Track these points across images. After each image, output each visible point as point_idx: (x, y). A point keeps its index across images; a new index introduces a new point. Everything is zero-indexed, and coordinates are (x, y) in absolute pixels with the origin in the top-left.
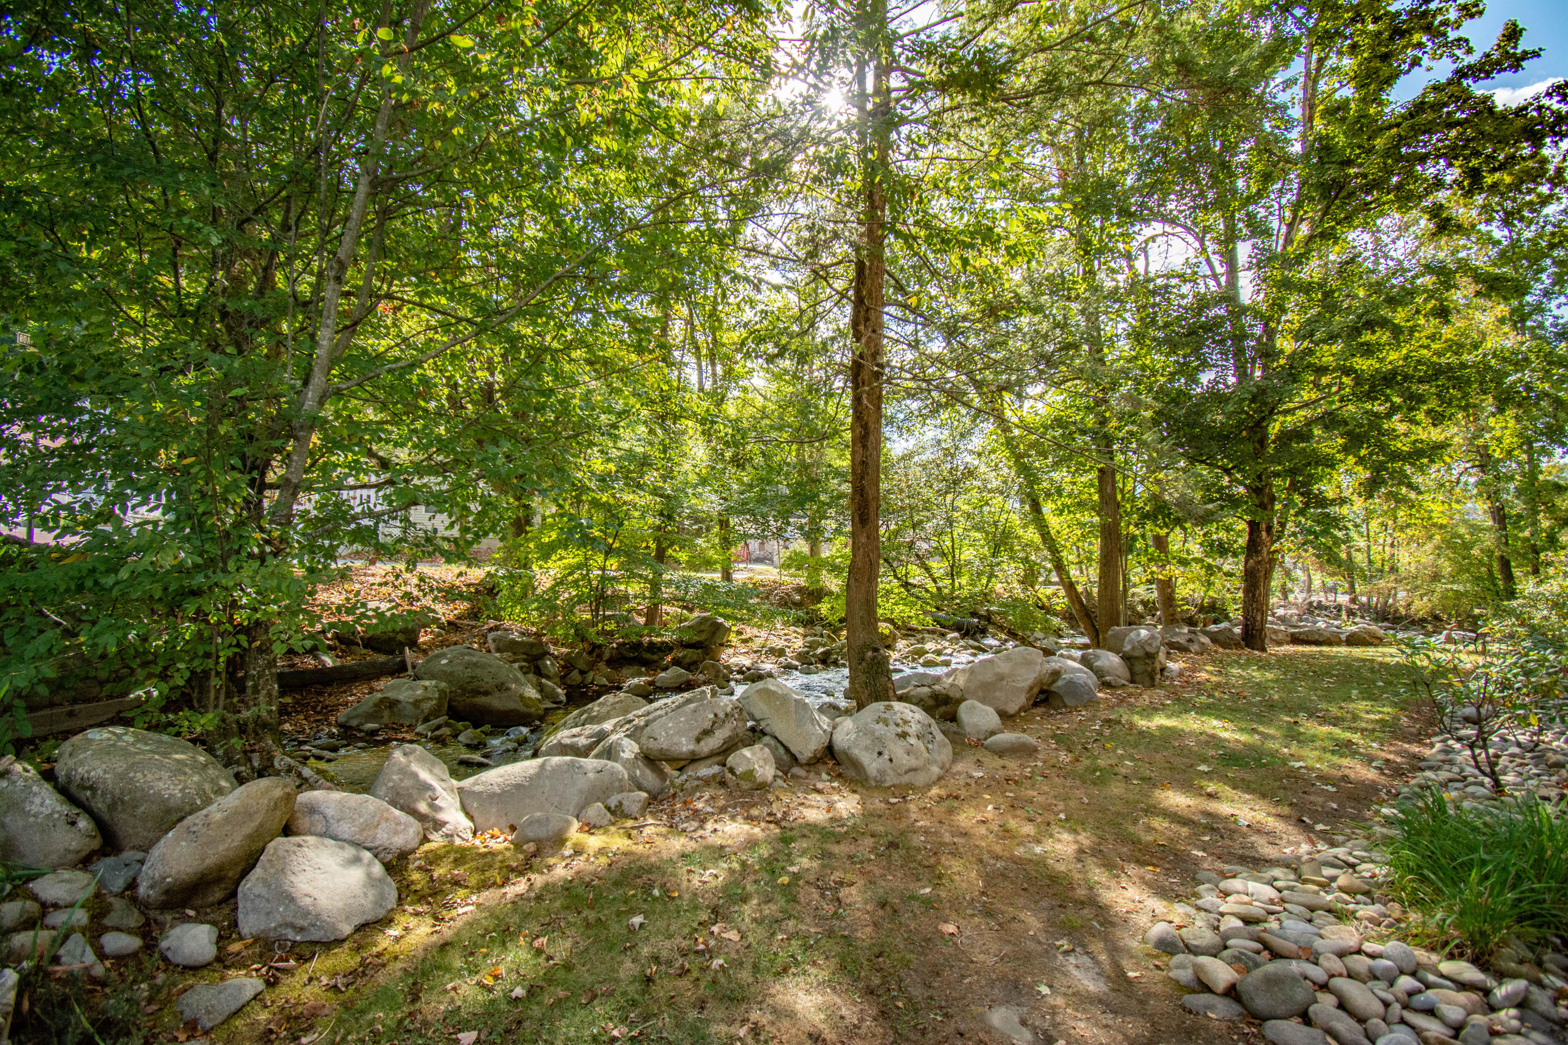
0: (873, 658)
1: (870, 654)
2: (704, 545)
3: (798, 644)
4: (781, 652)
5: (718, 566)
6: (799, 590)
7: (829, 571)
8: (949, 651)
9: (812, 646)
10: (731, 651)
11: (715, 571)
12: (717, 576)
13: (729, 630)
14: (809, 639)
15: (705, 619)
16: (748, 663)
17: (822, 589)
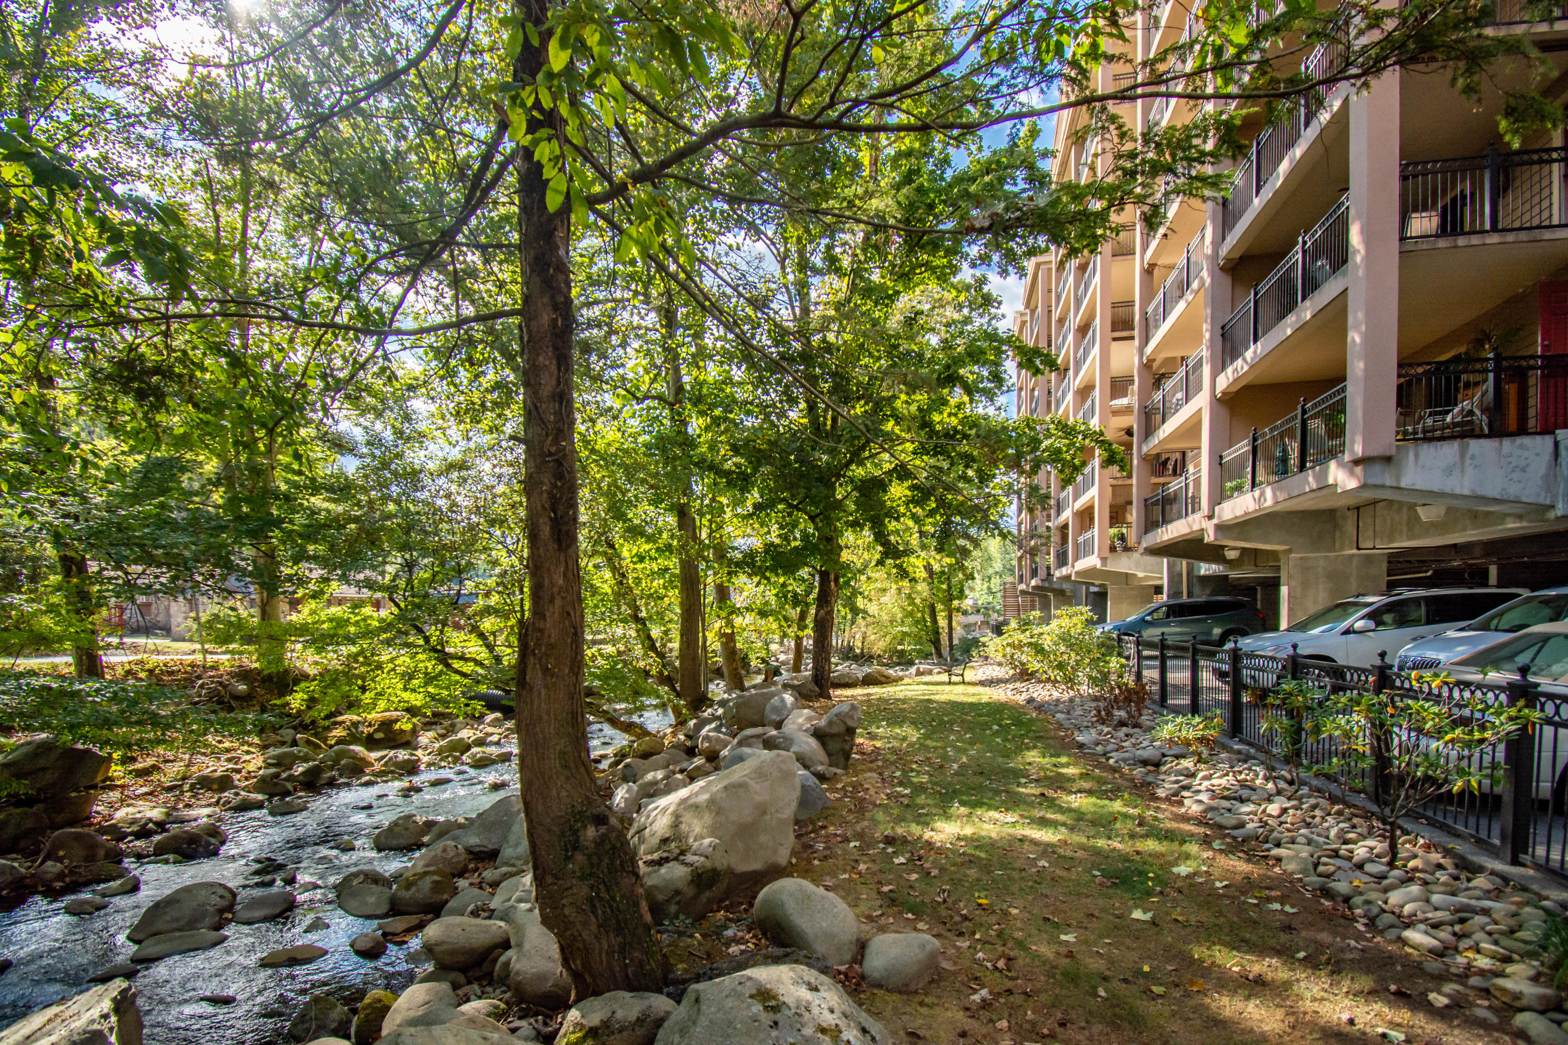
0: (600, 842)
1: (591, 832)
2: (29, 608)
3: (255, 762)
4: (224, 783)
5: (68, 645)
6: (244, 674)
7: (307, 644)
8: (495, 738)
9: (283, 763)
10: (115, 795)
11: (64, 653)
12: (65, 662)
13: (109, 759)
14: (272, 751)
15: (43, 748)
16: (157, 814)
17: (287, 671)
